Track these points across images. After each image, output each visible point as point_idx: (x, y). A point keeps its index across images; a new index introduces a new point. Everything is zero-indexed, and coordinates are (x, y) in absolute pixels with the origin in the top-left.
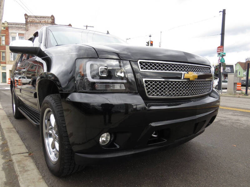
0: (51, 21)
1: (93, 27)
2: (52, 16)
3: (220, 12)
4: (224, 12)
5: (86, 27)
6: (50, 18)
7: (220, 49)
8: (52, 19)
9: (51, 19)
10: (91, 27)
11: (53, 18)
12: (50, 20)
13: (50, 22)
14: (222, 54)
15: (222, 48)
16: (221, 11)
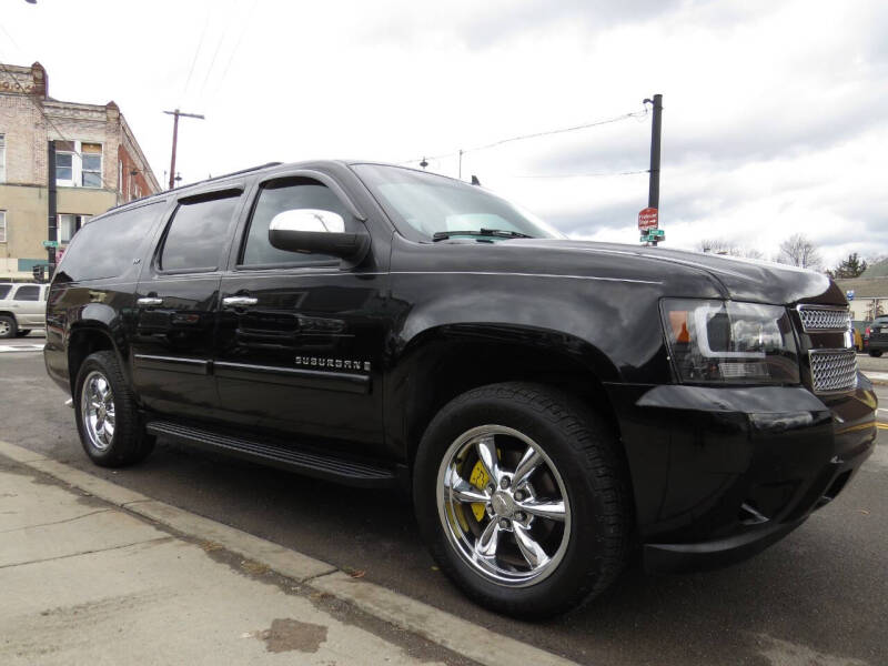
0: (32, 85)
1: (202, 117)
2: (37, 67)
3: (646, 101)
4: (657, 101)
5: (173, 116)
6: (27, 74)
7: (647, 216)
8: (35, 79)
9: (31, 78)
10: (192, 116)
11: (39, 75)
12: (28, 83)
13: (28, 88)
14: (653, 233)
15: (654, 215)
16: (649, 100)
